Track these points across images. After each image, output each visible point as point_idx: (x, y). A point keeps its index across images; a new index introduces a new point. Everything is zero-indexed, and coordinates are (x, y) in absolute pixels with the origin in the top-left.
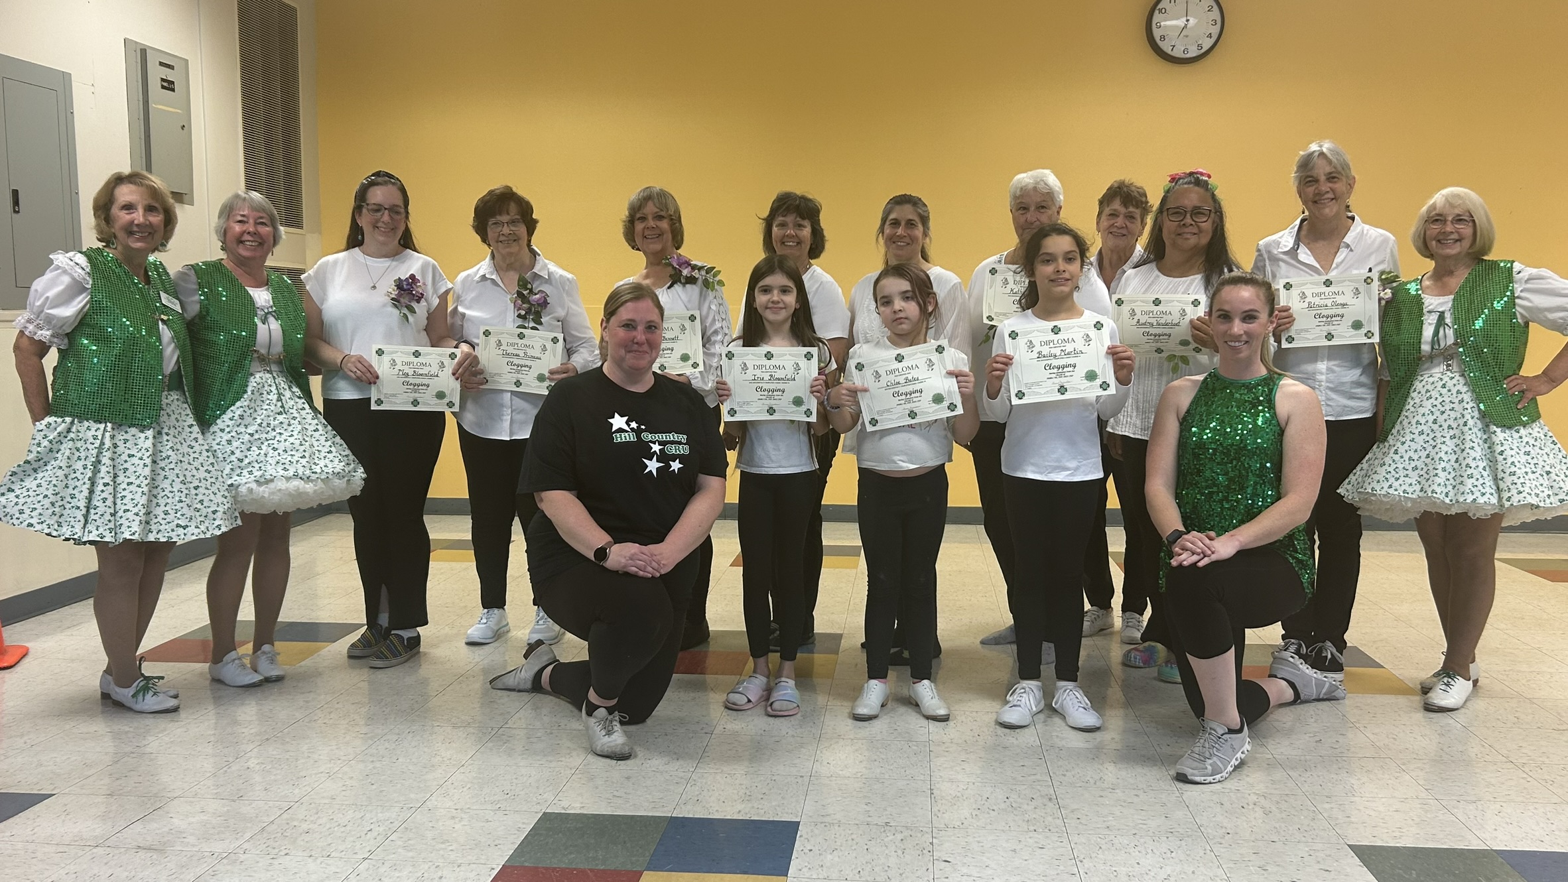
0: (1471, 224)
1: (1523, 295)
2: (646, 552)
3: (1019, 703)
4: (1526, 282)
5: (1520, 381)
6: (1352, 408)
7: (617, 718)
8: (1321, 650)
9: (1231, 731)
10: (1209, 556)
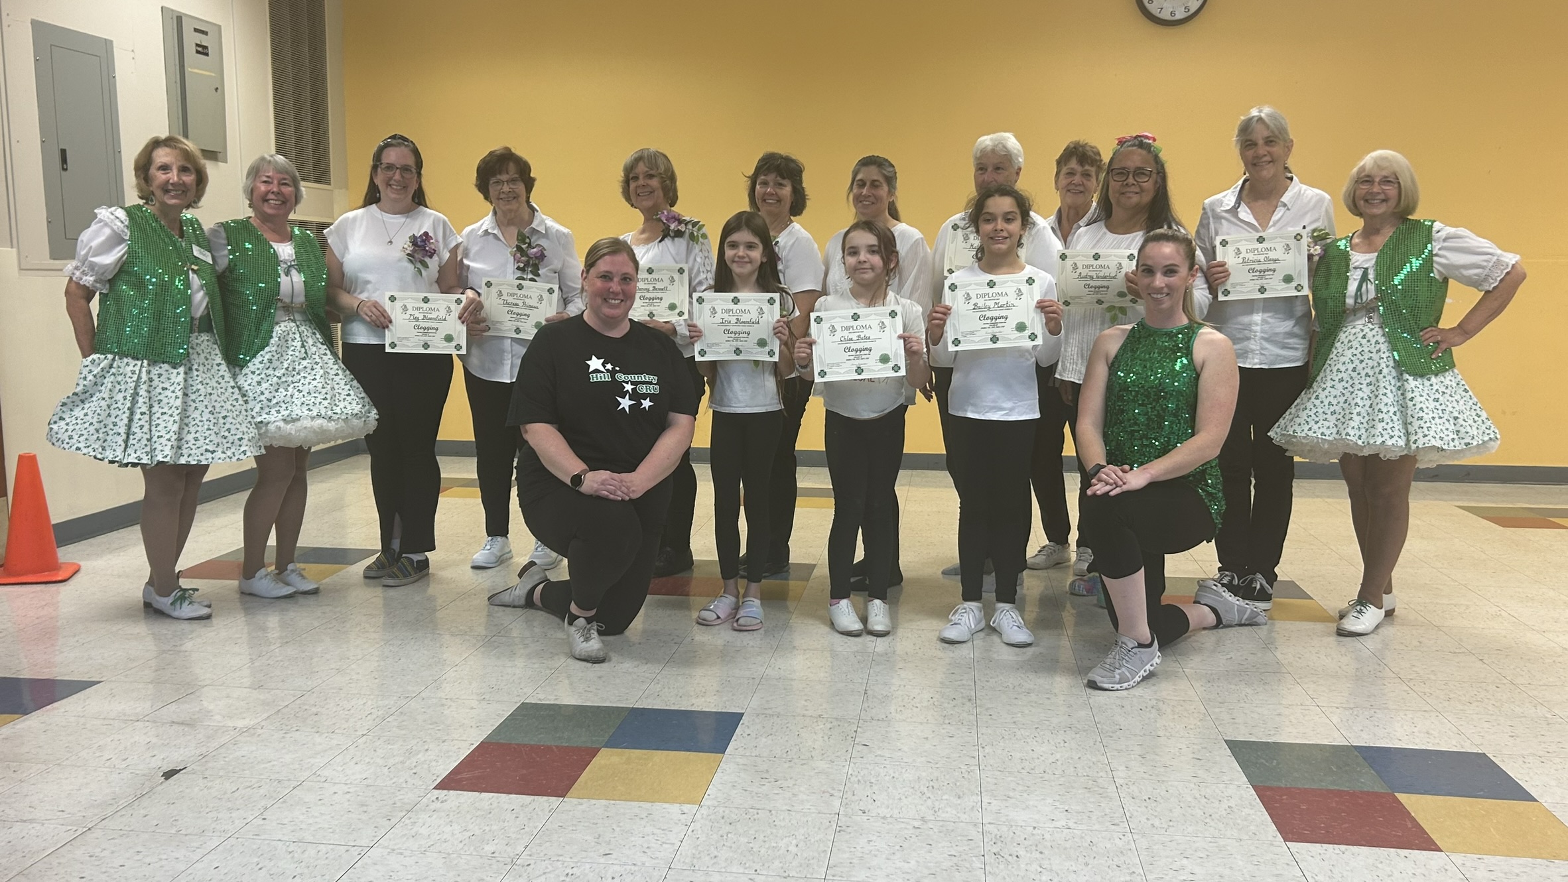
0: (1396, 185)
1: (1441, 252)
2: (617, 478)
3: (959, 621)
4: (1444, 240)
5: (1435, 333)
6: (1284, 357)
7: (595, 627)
8: (1252, 581)
9: (1140, 645)
10: (1121, 486)
